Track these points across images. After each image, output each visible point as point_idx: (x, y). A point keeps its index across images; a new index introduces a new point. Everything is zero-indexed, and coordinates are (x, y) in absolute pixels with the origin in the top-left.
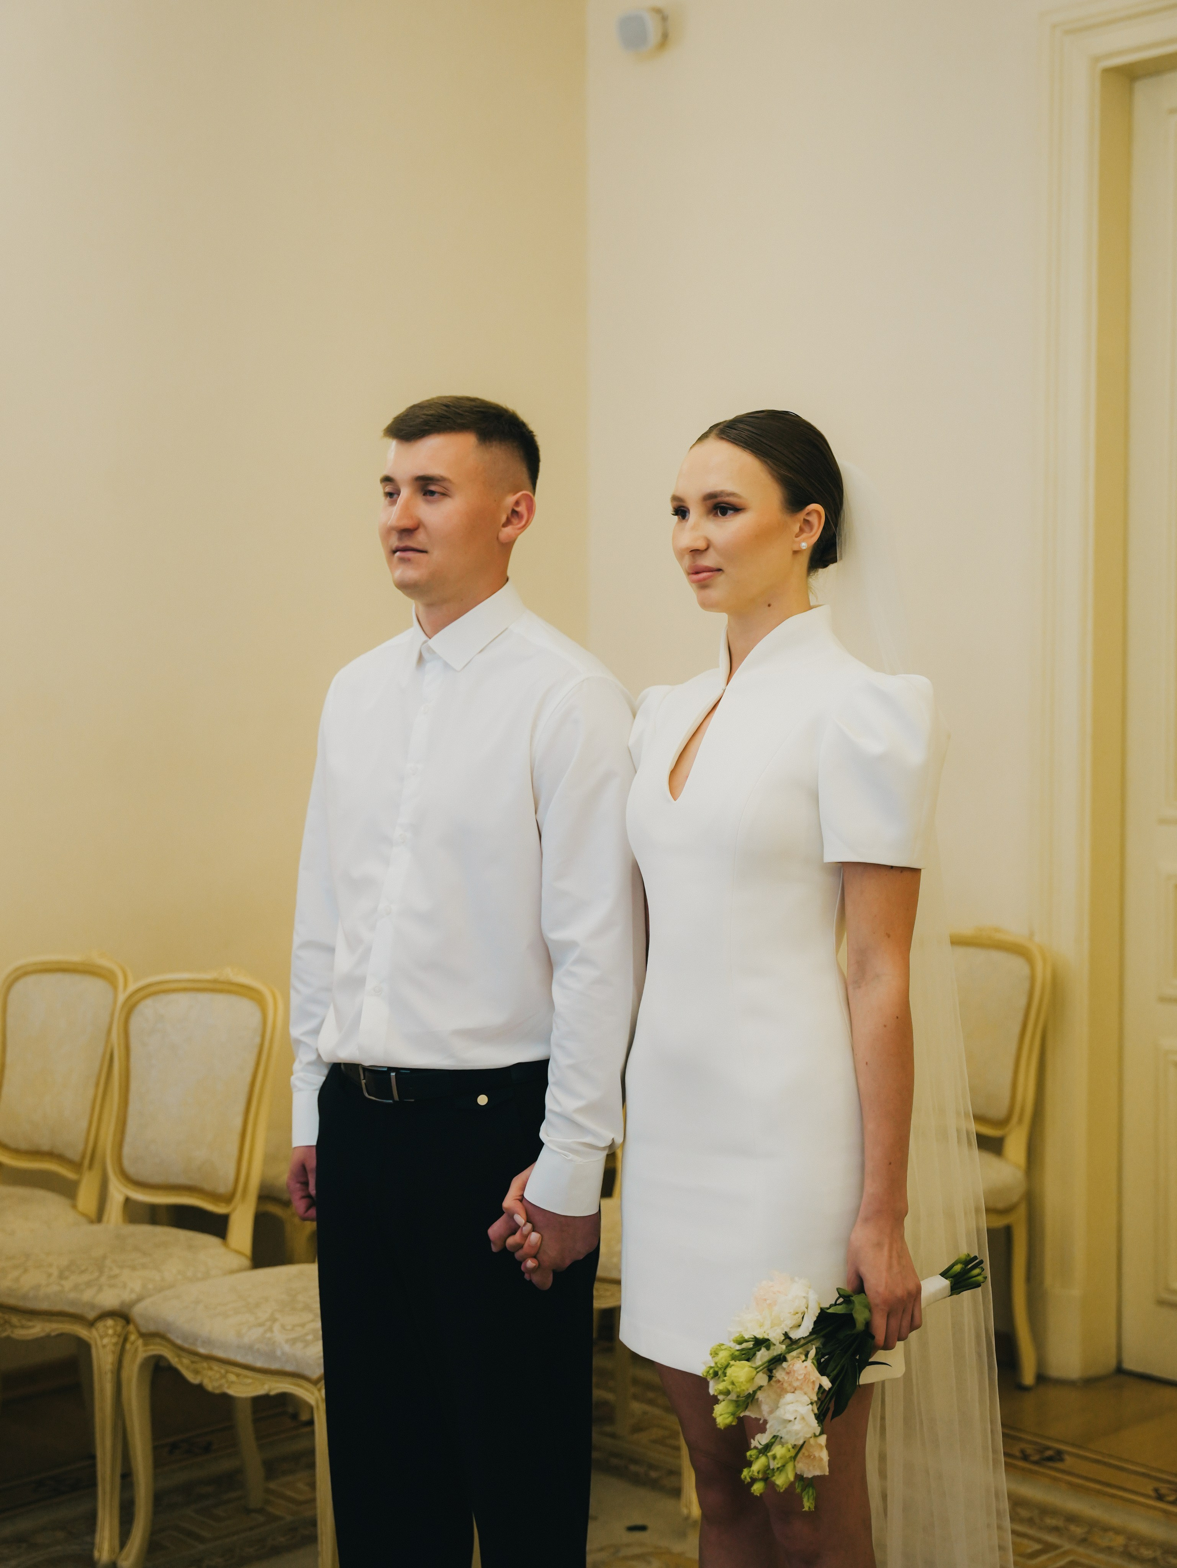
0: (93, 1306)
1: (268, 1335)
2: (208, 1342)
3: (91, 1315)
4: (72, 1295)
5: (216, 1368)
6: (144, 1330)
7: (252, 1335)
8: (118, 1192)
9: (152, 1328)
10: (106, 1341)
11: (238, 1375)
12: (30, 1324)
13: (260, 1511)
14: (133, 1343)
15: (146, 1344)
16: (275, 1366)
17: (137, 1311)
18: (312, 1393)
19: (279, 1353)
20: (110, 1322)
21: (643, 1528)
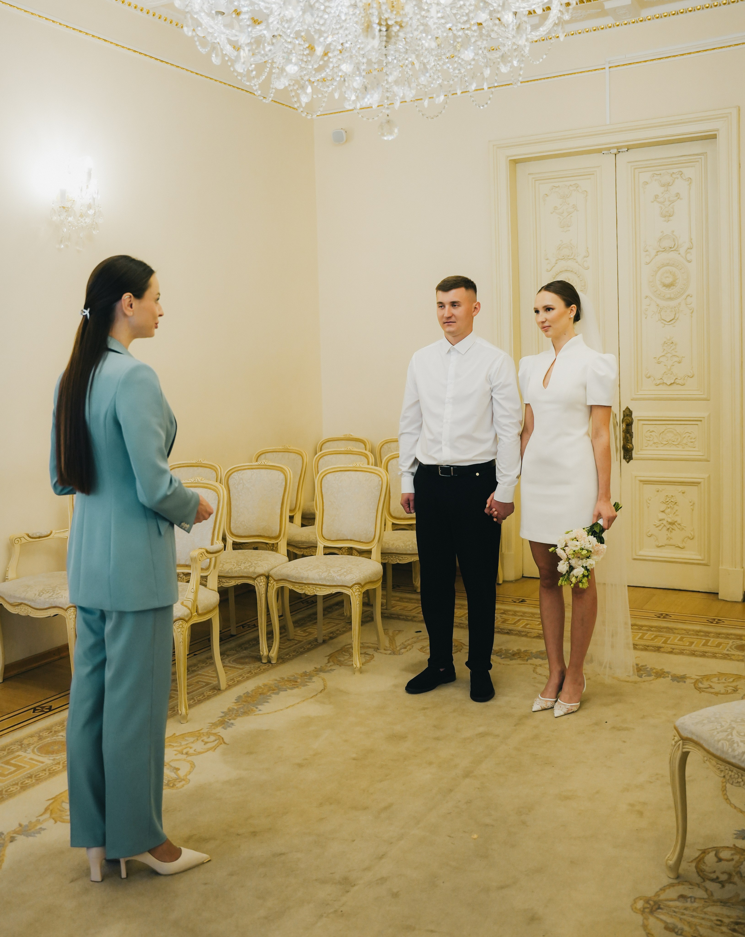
0: (255, 573)
1: (330, 574)
2: (307, 578)
3: (255, 576)
4: (245, 570)
5: (311, 587)
6: (276, 579)
7: (325, 575)
8: (230, 540)
9: (280, 578)
10: (261, 584)
11: (320, 588)
12: (230, 581)
13: (293, 639)
14: (272, 584)
15: (277, 583)
16: (335, 584)
17: (271, 573)
18: (349, 591)
19: (336, 579)
20: (262, 578)
21: (420, 632)
